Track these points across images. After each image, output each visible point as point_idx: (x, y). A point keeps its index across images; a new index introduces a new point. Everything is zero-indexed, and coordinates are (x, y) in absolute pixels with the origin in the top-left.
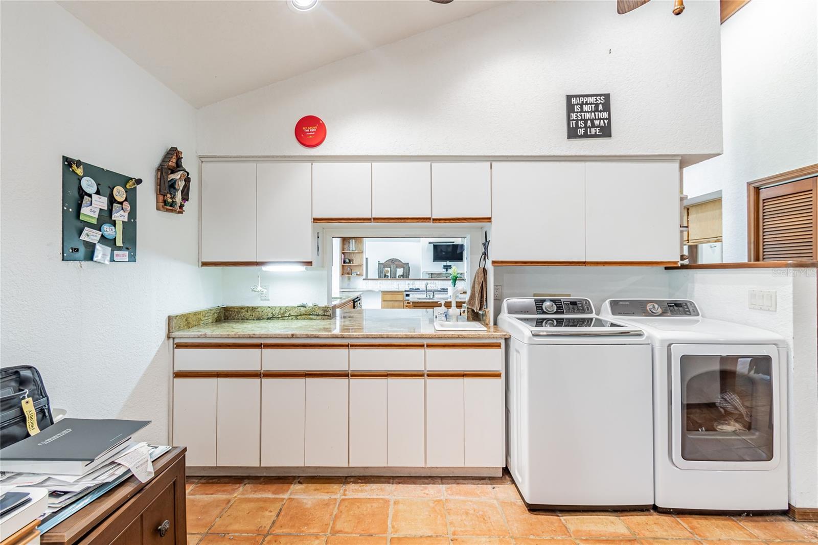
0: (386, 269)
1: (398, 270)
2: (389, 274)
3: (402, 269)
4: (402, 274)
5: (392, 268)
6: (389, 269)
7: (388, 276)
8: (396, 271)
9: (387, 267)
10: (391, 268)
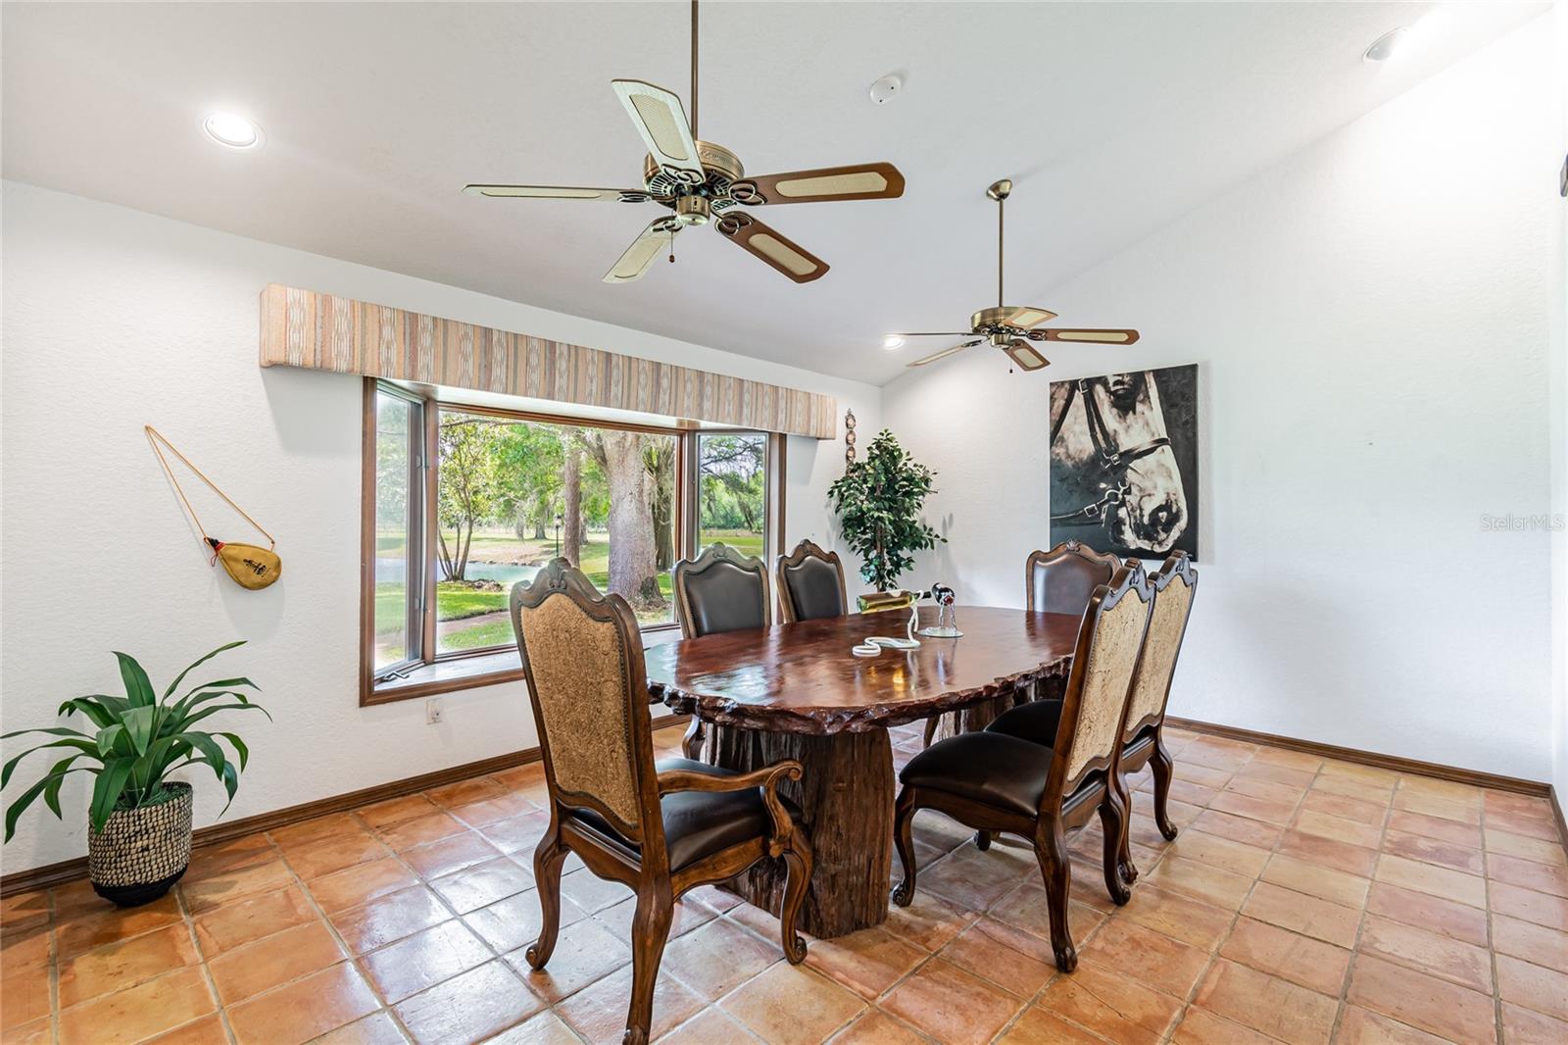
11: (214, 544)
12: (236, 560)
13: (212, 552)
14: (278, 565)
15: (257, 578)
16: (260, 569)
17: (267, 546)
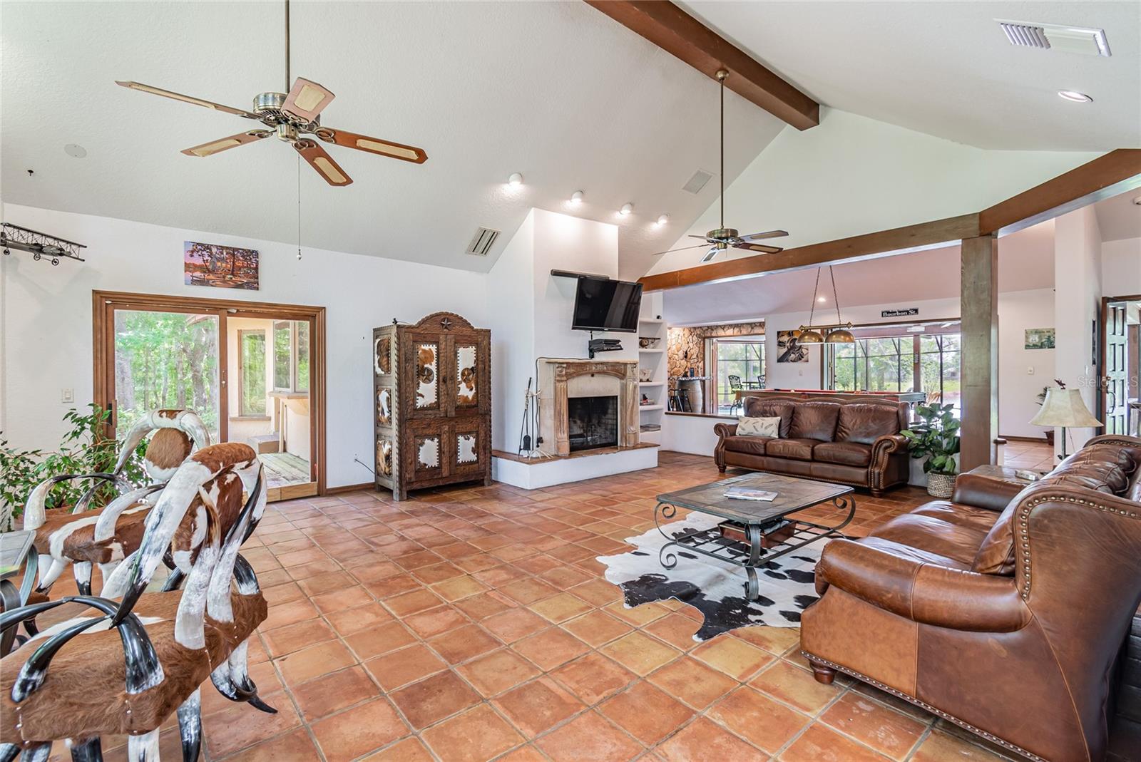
0: (426, 347)
1: (461, 351)
2: (433, 367)
3: (472, 349)
4: (472, 365)
5: (443, 346)
6: (433, 348)
7: (430, 372)
8: (456, 353)
9: (427, 342)
10: (437, 343)
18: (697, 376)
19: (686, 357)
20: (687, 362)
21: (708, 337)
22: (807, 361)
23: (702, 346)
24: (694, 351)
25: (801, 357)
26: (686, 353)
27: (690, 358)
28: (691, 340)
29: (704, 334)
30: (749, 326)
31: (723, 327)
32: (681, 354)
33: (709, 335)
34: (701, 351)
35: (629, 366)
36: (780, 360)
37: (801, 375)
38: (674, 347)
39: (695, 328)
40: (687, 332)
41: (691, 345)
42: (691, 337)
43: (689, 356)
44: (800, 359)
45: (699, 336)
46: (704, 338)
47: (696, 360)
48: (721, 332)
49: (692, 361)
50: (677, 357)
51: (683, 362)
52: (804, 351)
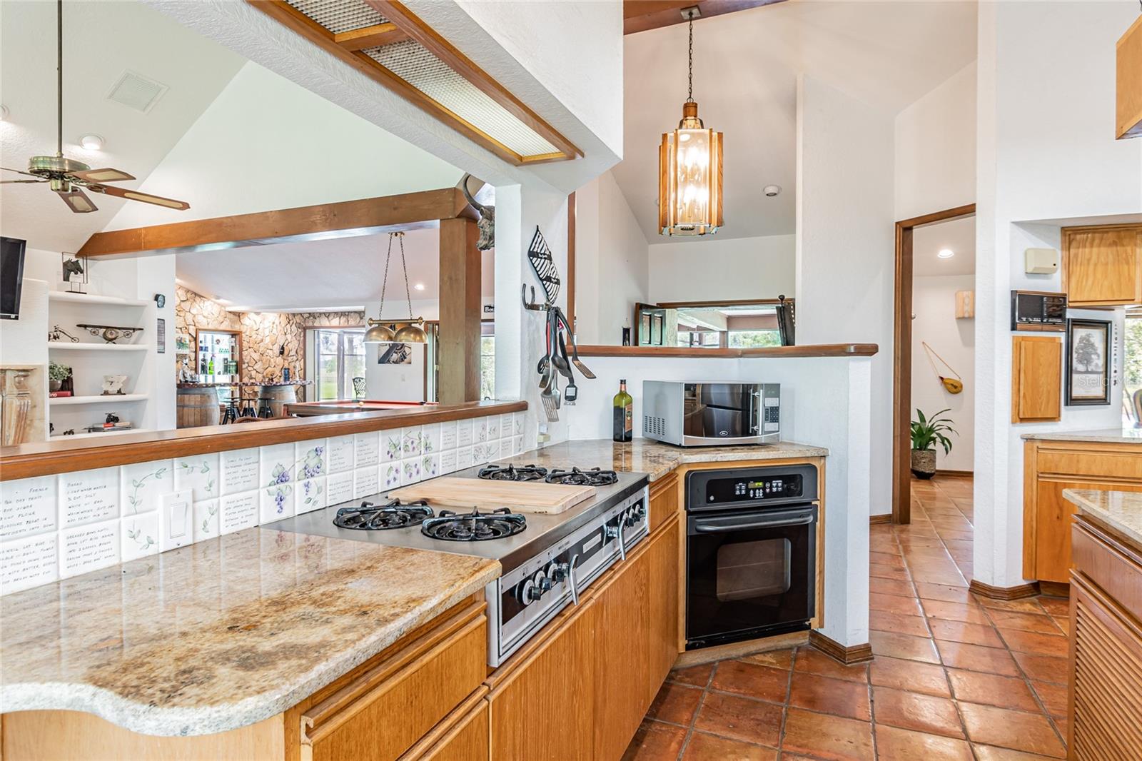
11: (942, 378)
12: (948, 383)
13: (941, 381)
14: (961, 386)
15: (955, 390)
16: (956, 387)
17: (958, 379)
18: (294, 380)
19: (282, 353)
20: (284, 359)
21: (310, 328)
22: (410, 363)
23: (302, 338)
24: (293, 346)
25: (403, 358)
26: (283, 348)
27: (288, 355)
28: (289, 331)
29: (305, 323)
30: (357, 315)
31: (327, 315)
32: (277, 349)
33: (310, 324)
34: (301, 345)
35: (8, 373)
36: (381, 361)
37: (403, 380)
38: (267, 340)
39: (294, 315)
40: (284, 320)
41: (289, 337)
42: (288, 326)
43: (286, 353)
44: (403, 360)
45: (299, 326)
46: (305, 329)
47: (295, 358)
48: (325, 322)
49: (290, 359)
50: (271, 352)
51: (280, 360)
52: (407, 349)
